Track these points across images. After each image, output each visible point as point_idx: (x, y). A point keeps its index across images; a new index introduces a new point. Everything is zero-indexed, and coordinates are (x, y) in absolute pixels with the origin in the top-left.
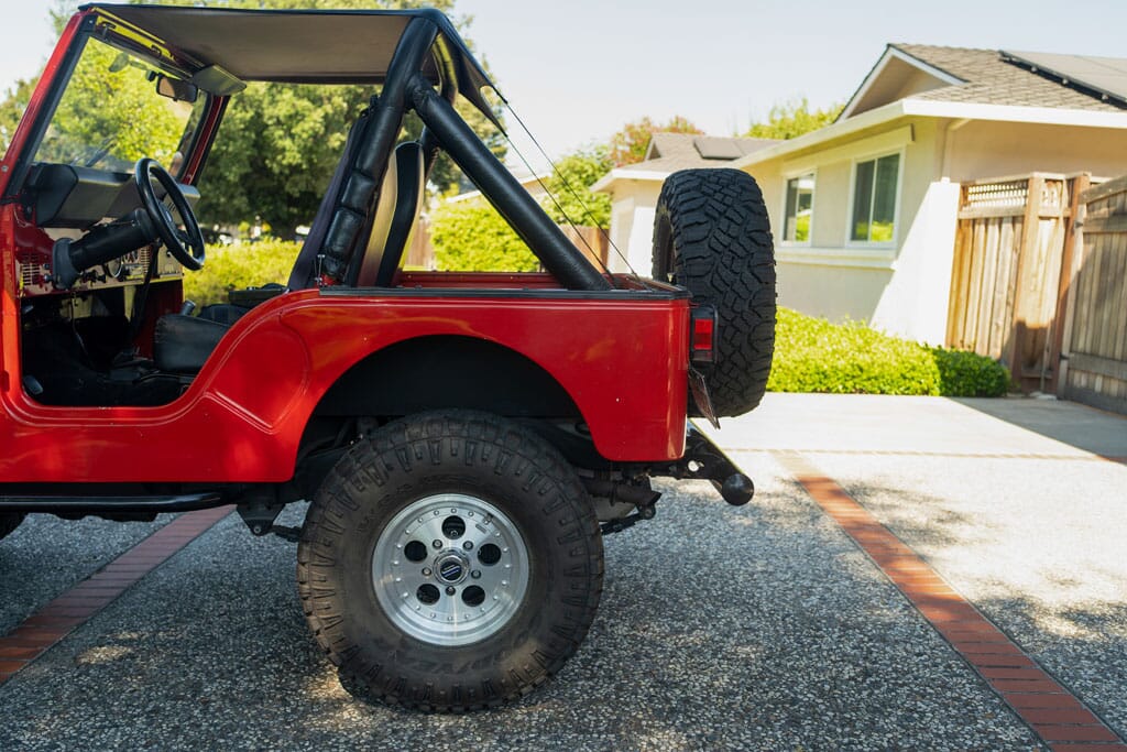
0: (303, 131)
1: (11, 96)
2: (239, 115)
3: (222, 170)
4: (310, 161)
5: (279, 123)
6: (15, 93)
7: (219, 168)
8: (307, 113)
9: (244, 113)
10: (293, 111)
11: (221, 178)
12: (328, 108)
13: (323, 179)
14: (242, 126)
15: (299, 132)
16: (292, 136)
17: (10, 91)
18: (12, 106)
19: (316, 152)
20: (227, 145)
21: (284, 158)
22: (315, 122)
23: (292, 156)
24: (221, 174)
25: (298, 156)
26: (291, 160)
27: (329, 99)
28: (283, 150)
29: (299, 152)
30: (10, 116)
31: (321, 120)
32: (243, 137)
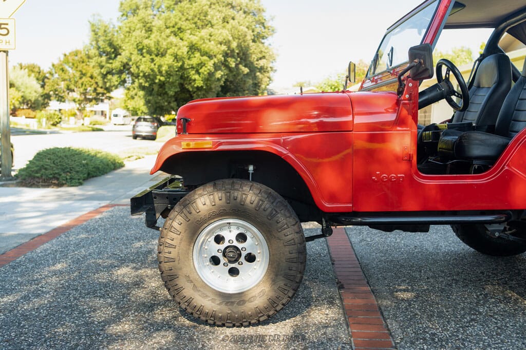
0: (205, 71)
1: (60, 61)
2: (176, 64)
3: (167, 90)
4: (206, 84)
5: (193, 68)
6: (62, 59)
7: (165, 89)
8: (206, 62)
9: (177, 64)
10: (200, 62)
11: (166, 93)
12: (215, 60)
13: (210, 93)
14: (177, 69)
15: (203, 72)
16: (199, 74)
17: (60, 58)
18: (61, 65)
19: (210, 81)
20: (169, 78)
21: (195, 84)
22: (210, 66)
23: (199, 83)
24: (166, 92)
25: (202, 82)
26: (198, 85)
27: (215, 56)
28: (195, 80)
29: (202, 81)
30: (61, 69)
31: (212, 65)
32: (177, 74)
